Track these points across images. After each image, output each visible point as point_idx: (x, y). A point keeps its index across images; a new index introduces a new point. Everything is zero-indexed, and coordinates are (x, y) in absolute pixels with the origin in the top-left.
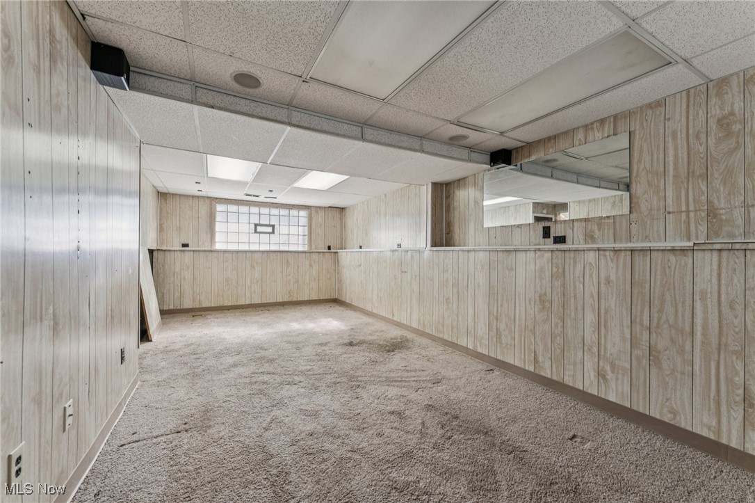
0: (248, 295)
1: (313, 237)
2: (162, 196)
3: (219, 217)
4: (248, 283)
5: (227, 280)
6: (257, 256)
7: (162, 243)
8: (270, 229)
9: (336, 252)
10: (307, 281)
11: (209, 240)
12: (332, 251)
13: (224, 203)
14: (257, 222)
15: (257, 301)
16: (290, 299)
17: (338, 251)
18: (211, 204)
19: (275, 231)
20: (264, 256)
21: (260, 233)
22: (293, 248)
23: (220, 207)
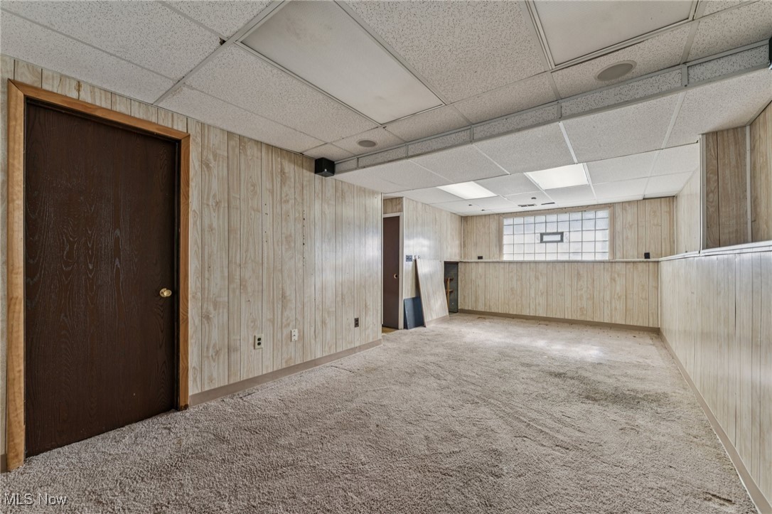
0: (532, 306)
1: (619, 242)
2: (465, 219)
3: (507, 231)
4: (533, 295)
5: (512, 289)
6: (541, 267)
7: (465, 257)
8: (558, 238)
9: (658, 262)
10: (608, 298)
11: (498, 253)
12: (651, 259)
13: (510, 217)
14: (544, 231)
15: (542, 314)
16: (582, 318)
17: (660, 259)
18: (499, 220)
19: (564, 238)
20: (549, 267)
21: (546, 242)
22: (586, 258)
23: (507, 222)
